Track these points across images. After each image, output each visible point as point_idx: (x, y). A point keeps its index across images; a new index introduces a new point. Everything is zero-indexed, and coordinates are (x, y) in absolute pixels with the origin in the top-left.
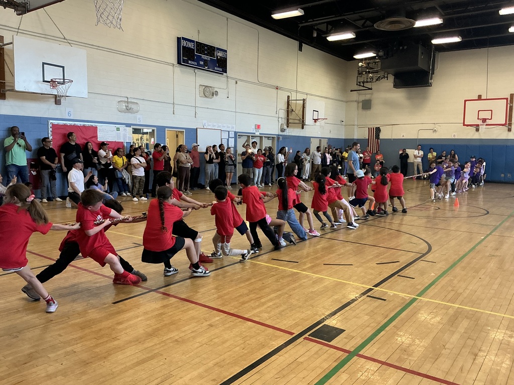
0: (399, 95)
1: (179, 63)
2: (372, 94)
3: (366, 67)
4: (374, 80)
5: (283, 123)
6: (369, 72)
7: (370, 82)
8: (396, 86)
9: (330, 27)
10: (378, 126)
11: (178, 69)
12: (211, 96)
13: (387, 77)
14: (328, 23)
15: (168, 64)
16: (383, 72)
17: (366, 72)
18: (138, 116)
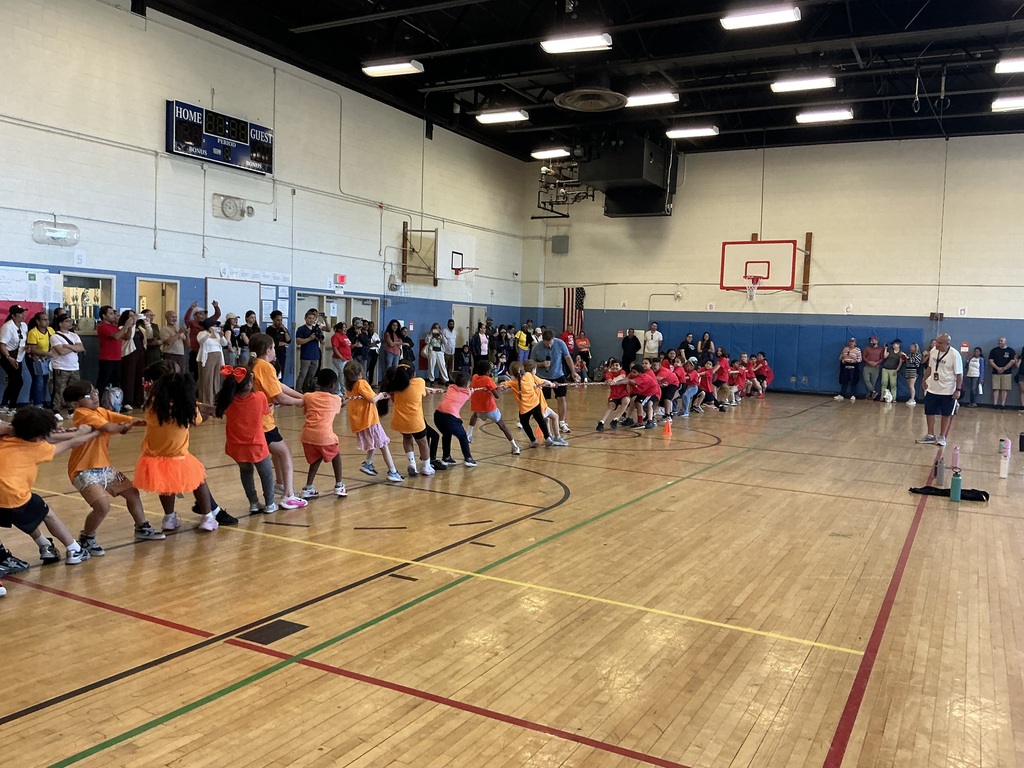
0: (616, 229)
1: (169, 149)
2: (570, 226)
3: (555, 175)
4: (570, 201)
5: (394, 273)
6: (561, 185)
7: (563, 203)
8: (609, 212)
9: (481, 97)
10: (580, 286)
11: (167, 163)
12: (238, 216)
13: (593, 197)
14: (477, 90)
15: (145, 151)
16: (585, 187)
17: (555, 184)
18: (77, 251)
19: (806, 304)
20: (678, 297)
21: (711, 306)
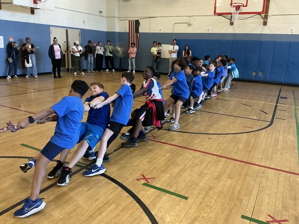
10: (137, 19)
19: (266, 27)
20: (190, 24)
21: (208, 30)
